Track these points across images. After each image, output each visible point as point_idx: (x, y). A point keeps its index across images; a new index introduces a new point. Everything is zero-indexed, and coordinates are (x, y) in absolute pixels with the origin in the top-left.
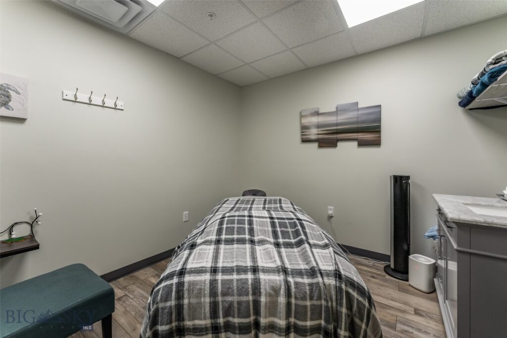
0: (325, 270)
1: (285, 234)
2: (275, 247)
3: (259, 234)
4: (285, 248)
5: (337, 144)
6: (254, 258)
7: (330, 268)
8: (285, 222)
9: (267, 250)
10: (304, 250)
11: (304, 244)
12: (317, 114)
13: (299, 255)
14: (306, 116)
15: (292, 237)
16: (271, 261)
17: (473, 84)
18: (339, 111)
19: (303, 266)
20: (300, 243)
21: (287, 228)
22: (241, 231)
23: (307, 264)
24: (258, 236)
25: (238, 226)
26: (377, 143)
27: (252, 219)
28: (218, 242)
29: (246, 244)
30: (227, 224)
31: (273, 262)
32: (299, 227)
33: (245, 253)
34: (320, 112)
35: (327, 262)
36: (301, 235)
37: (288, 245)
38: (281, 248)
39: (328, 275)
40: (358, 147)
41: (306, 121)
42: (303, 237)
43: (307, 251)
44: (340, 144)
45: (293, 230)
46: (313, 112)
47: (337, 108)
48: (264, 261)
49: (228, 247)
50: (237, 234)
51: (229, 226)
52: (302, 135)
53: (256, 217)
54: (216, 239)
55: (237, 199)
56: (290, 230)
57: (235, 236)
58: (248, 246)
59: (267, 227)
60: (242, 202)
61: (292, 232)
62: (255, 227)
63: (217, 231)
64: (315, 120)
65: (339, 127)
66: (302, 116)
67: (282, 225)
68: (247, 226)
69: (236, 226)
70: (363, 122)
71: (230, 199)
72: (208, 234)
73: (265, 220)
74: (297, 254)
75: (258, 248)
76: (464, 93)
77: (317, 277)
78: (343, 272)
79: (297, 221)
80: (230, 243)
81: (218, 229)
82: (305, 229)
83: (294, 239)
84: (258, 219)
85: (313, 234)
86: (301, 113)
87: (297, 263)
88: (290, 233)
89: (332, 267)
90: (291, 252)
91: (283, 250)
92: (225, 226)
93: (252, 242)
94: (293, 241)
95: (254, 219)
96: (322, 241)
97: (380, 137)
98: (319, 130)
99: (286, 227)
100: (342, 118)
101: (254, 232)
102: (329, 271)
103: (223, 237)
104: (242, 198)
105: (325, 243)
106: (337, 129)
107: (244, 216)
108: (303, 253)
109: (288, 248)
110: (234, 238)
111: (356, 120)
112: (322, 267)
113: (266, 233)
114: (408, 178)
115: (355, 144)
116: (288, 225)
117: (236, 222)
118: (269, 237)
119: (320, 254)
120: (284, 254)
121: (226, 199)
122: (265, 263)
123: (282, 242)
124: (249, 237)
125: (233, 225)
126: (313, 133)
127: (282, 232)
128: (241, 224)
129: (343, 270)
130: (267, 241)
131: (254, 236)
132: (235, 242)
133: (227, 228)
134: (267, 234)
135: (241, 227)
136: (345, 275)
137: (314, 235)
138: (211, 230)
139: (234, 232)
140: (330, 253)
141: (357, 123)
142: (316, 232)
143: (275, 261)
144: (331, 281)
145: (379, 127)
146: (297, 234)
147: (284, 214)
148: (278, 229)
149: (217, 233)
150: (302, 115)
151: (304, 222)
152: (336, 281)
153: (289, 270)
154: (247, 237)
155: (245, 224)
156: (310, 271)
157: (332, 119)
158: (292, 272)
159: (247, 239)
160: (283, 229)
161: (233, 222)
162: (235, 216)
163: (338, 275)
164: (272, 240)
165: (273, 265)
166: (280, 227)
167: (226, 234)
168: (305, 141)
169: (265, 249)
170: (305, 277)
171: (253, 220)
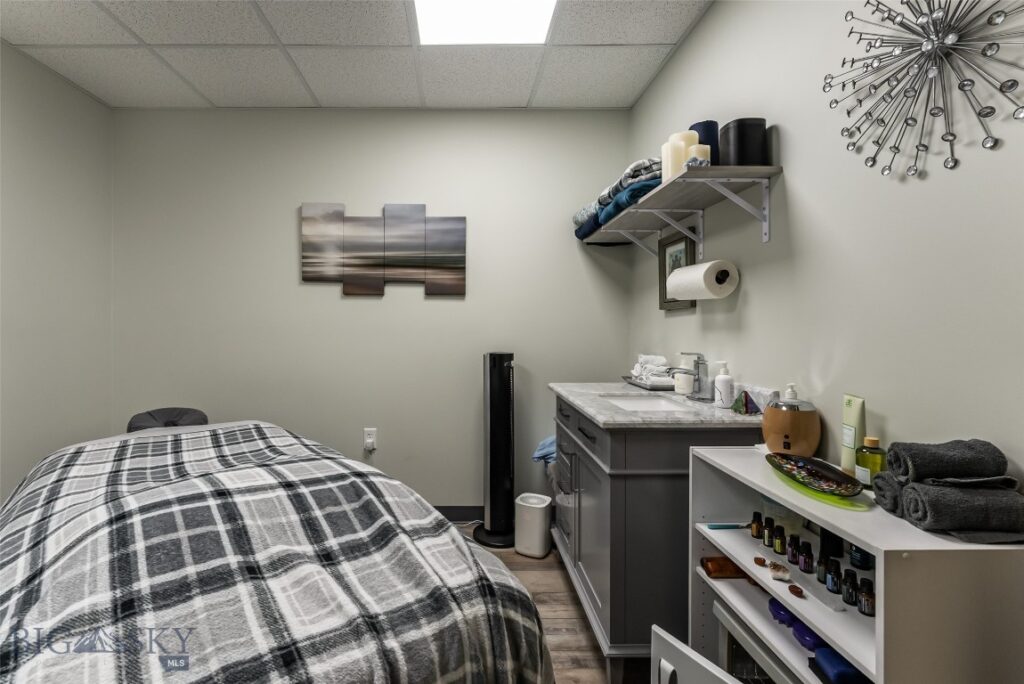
0: (459, 587)
1: (339, 523)
2: (324, 566)
3: (269, 541)
4: (348, 560)
5: (383, 291)
6: (276, 621)
7: (468, 577)
8: (330, 490)
9: (306, 584)
10: (401, 553)
11: (397, 535)
12: (339, 217)
13: (392, 569)
14: (311, 219)
15: (358, 526)
16: (328, 609)
17: (600, 203)
18: (387, 218)
19: (410, 595)
20: (384, 536)
21: (340, 504)
22: (206, 547)
23: (418, 585)
24: (266, 547)
25: (192, 532)
26: (458, 291)
27: (230, 500)
28: (126, 608)
29: (234, 584)
30: (147, 536)
31: (332, 612)
32: (371, 496)
33: (240, 614)
34: (348, 214)
35: (456, 565)
36: (382, 515)
37: (355, 550)
38: (339, 563)
39: (468, 596)
40: (426, 298)
41: (312, 232)
42: (387, 518)
43: (409, 553)
44: (390, 291)
45: (356, 505)
46: (331, 212)
47: (384, 210)
48: (306, 618)
49: (168, 614)
50: (196, 562)
51: (155, 541)
52: (304, 265)
53: (241, 491)
54: (115, 601)
55: (115, 442)
56: (347, 507)
57: (191, 570)
58: (243, 589)
59: (286, 514)
60: (141, 450)
61: (354, 510)
62: (248, 522)
63: (112, 570)
64: (336, 231)
65: (388, 254)
66: (302, 219)
67: (324, 499)
68: (222, 528)
69: (183, 534)
70: (435, 247)
71: (89, 446)
72: (72, 591)
73: (270, 495)
74: (384, 567)
75: (275, 585)
76: (584, 216)
77: (451, 611)
78: (492, 578)
79: (358, 481)
80: (175, 598)
81: (112, 562)
82: (383, 497)
83: (365, 527)
84: (249, 497)
85: (404, 503)
86: (300, 210)
87: (393, 591)
88: (352, 516)
89: (469, 573)
90: (370, 567)
91: (346, 567)
92: (140, 546)
93: (252, 572)
94: (363, 535)
95: (238, 499)
96: (426, 516)
97: (464, 279)
98: (346, 255)
99: (337, 503)
100: (394, 234)
101: (249, 540)
102: (468, 585)
103: (144, 584)
104: (133, 439)
105: (436, 518)
106: (384, 257)
107: (201, 497)
108: (400, 560)
109: (356, 558)
110: (186, 577)
111: (422, 241)
112: (452, 582)
113: (285, 532)
114: (510, 357)
115: (420, 290)
116: (341, 496)
117: (179, 520)
118: (299, 543)
119: (435, 550)
120: (353, 579)
121: (72, 449)
122: (312, 622)
123: (336, 548)
124: (240, 558)
125: (173, 536)
126: (331, 262)
127: (328, 517)
128: (199, 524)
129: (490, 571)
130: (298, 556)
131: (253, 553)
132: (194, 592)
133: (149, 549)
134: (289, 534)
135: (202, 536)
136: (497, 584)
137: (407, 506)
138: (82, 576)
139: (181, 556)
140: (454, 541)
141: (425, 247)
142: (407, 497)
143: (340, 607)
144: (477, 609)
145: (463, 260)
146: (368, 514)
147: (316, 468)
148: (318, 513)
149: (113, 579)
150: (304, 215)
151: (373, 479)
152: (486, 604)
153: (382, 618)
154: (233, 560)
155: (212, 522)
156: (428, 601)
157: (374, 235)
158: (391, 621)
159: (234, 566)
160: (331, 509)
161: (168, 525)
162: (167, 503)
163: (485, 589)
164: (308, 549)
165: (335, 622)
166: (321, 507)
167: (151, 574)
168: (309, 278)
169: (298, 583)
170: (423, 621)
171: (235, 504)
